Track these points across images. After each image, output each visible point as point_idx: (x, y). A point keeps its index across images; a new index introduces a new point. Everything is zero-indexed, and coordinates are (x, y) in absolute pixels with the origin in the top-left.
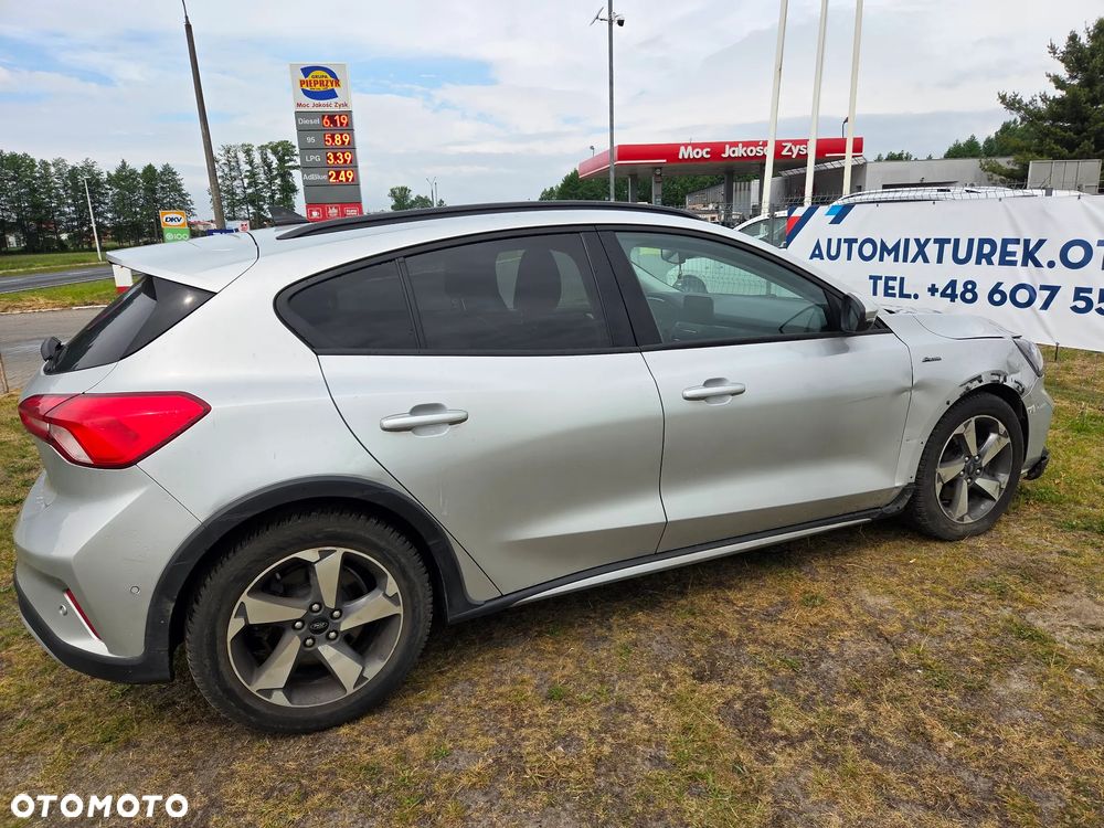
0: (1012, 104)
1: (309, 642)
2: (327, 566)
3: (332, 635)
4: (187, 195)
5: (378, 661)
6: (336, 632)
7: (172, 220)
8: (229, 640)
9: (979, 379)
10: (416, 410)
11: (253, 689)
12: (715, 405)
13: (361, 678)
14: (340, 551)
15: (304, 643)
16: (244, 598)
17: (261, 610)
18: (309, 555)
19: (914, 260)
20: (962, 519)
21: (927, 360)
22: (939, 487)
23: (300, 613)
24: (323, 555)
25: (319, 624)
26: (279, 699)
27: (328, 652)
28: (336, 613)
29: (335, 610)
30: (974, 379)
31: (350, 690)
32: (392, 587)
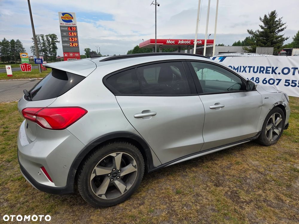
0: (250, 32)
1: (112, 180)
2: (118, 158)
3: (118, 177)
4: (24, 48)
5: (130, 185)
6: (119, 177)
7: (23, 55)
8: (91, 180)
9: (277, 103)
10: (143, 112)
11: (97, 195)
12: (217, 110)
13: (126, 190)
14: (122, 153)
15: (111, 181)
16: (96, 168)
17: (100, 171)
18: (113, 154)
19: (242, 72)
20: (271, 140)
21: (266, 98)
22: (266, 132)
23: (110, 172)
24: (117, 154)
25: (115, 175)
26: (104, 197)
27: (117, 183)
28: (119, 171)
29: (119, 170)
30: (276, 103)
31: (123, 193)
32: (135, 163)
